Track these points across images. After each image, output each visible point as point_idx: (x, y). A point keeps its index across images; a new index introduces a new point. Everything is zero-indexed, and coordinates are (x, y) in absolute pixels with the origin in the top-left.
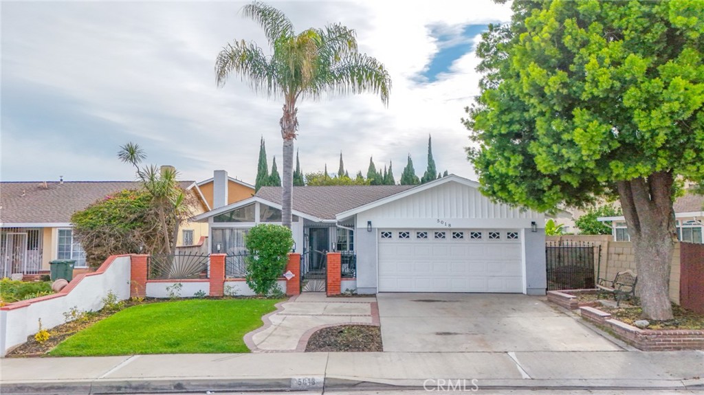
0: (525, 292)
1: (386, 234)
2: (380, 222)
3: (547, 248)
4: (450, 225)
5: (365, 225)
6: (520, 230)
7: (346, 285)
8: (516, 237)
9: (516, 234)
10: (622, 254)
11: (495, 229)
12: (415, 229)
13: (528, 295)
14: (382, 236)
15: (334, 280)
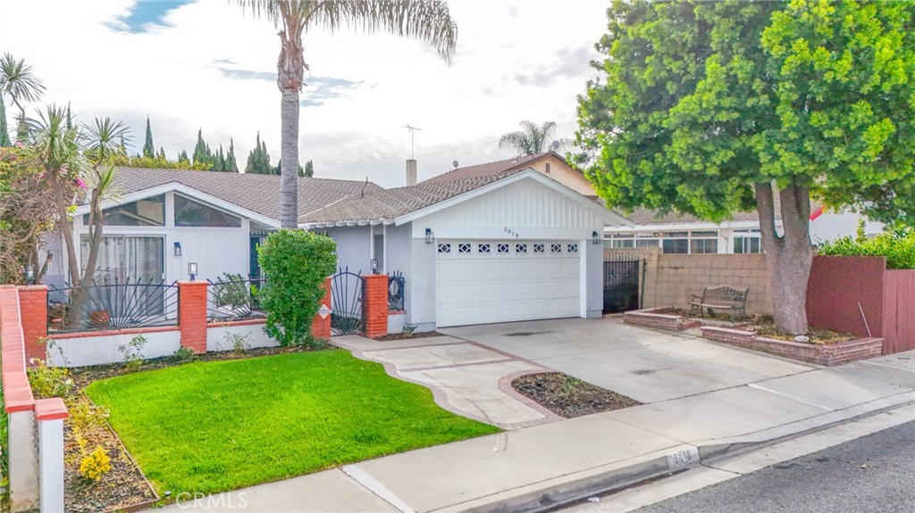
0: (583, 314)
1: (444, 248)
2: (442, 232)
3: (605, 263)
4: (517, 235)
5: (423, 235)
6: (578, 241)
7: (395, 323)
8: (576, 250)
9: (576, 246)
10: (683, 268)
11: (557, 241)
12: (477, 240)
13: (587, 318)
14: (440, 251)
15: (379, 314)
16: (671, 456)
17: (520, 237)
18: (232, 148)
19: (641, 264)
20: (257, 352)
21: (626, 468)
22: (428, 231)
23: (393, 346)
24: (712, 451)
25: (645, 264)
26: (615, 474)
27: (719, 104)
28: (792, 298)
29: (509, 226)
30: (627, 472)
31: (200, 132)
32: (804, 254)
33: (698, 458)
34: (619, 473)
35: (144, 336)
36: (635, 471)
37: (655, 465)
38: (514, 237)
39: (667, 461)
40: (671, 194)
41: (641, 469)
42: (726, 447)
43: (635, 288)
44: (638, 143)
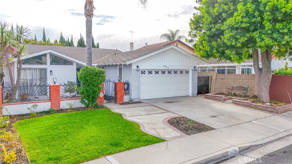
0: (191, 95)
1: (143, 72)
2: (142, 67)
3: (198, 77)
4: (168, 68)
5: (136, 68)
6: (189, 70)
7: (126, 99)
8: (188, 73)
9: (188, 71)
10: (225, 79)
11: (182, 70)
12: (155, 70)
13: (192, 96)
14: (142, 73)
15: (121, 96)
16: (229, 151)
17: (169, 69)
18: (72, 39)
19: (210, 77)
20: (78, 109)
21: (213, 157)
22: (138, 66)
23: (125, 107)
24: (244, 148)
25: (211, 77)
26: (209, 159)
27: (242, 20)
28: (264, 90)
29: (166, 64)
30: (213, 158)
31: (61, 33)
32: (269, 74)
33: (239, 151)
34: (211, 159)
35: (37, 104)
36: (216, 158)
37: (223, 155)
38: (167, 69)
39: (228, 153)
40: (223, 53)
41: (218, 157)
42: (249, 147)
43: (208, 86)
44: (211, 35)
